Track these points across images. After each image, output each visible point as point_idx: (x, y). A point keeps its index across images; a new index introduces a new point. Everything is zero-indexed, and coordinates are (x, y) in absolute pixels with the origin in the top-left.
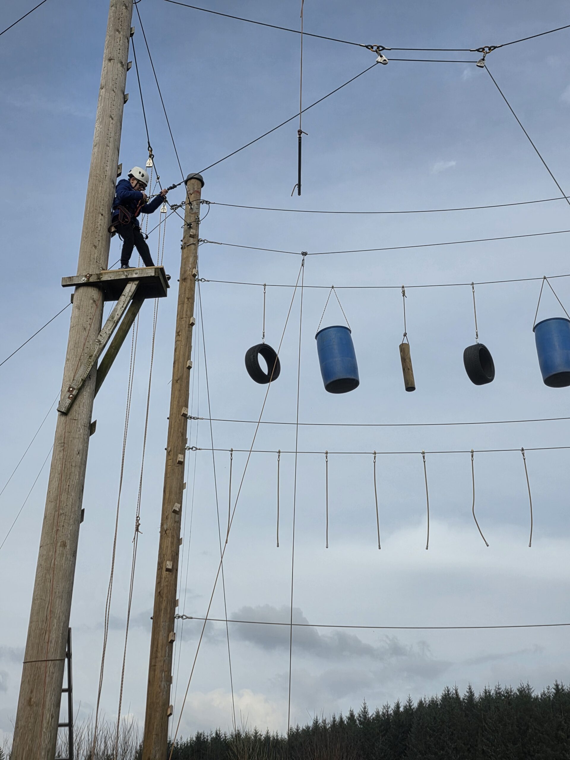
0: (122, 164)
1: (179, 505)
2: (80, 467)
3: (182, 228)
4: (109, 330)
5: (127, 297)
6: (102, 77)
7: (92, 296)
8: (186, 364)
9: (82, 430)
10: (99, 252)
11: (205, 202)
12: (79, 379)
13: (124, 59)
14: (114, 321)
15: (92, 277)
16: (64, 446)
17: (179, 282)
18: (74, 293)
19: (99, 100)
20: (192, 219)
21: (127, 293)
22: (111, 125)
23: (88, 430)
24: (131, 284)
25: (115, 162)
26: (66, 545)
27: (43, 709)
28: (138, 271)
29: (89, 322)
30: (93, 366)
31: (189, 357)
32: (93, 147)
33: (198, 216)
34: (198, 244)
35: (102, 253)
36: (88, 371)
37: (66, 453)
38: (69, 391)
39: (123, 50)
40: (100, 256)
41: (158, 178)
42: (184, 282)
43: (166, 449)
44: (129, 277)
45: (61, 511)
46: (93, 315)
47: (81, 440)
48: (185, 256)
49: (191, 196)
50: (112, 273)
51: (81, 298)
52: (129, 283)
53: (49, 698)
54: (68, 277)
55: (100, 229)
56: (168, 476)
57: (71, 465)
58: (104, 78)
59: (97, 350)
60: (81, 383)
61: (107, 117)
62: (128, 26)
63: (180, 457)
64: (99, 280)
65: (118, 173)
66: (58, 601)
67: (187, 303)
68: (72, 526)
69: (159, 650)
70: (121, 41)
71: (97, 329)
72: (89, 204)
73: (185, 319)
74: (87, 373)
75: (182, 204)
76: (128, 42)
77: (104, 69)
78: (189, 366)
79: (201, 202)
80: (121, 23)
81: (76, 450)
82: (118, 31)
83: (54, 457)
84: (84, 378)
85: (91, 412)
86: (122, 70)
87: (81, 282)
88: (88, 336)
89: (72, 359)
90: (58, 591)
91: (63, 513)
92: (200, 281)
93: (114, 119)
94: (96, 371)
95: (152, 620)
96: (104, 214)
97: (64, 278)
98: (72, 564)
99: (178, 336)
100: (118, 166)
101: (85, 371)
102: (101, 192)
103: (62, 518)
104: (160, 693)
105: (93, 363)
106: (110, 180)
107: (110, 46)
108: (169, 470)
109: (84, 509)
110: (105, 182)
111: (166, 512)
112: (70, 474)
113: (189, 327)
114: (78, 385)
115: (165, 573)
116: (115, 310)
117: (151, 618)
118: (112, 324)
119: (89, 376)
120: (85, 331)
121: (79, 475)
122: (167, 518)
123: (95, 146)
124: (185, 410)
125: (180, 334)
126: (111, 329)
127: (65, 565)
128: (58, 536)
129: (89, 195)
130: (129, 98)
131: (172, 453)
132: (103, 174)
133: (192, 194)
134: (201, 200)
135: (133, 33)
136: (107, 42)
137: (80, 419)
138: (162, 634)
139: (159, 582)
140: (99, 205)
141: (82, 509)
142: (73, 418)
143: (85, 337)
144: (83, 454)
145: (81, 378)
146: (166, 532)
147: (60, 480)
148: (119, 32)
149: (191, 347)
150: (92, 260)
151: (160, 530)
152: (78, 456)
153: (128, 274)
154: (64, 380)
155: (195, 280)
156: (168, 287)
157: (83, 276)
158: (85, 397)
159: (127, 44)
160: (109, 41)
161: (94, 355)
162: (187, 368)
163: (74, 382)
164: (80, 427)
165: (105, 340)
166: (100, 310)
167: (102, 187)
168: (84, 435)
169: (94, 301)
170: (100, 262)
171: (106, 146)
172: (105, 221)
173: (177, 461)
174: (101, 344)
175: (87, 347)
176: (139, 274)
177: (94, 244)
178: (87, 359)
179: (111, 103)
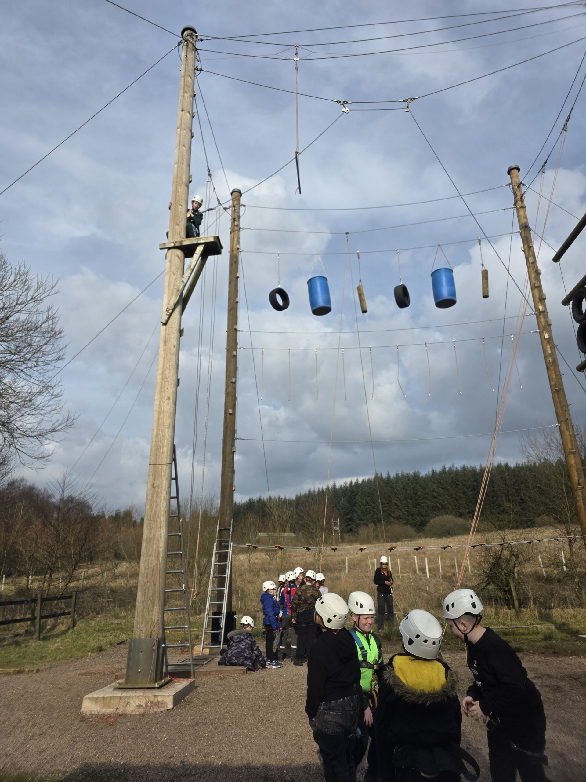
3: (230, 221)
5: (198, 255)
6: (178, 121)
7: (177, 254)
8: (235, 300)
9: (176, 333)
10: (181, 228)
13: (190, 110)
14: (191, 269)
15: (177, 243)
16: (165, 343)
18: (167, 253)
19: (176, 135)
20: (236, 215)
21: (198, 252)
22: (184, 151)
23: (179, 334)
24: (200, 247)
25: (188, 174)
26: (170, 399)
27: (161, 489)
29: (176, 270)
30: (180, 296)
31: (237, 296)
32: (174, 164)
33: (239, 214)
34: (240, 230)
37: (167, 346)
38: (167, 311)
39: (189, 104)
42: (232, 252)
43: (226, 349)
44: (199, 242)
45: (166, 380)
46: (179, 266)
47: (176, 339)
48: (232, 236)
49: (235, 202)
51: (171, 255)
53: (164, 483)
54: (163, 244)
55: (180, 214)
56: (228, 363)
57: (171, 354)
59: (182, 286)
60: (174, 306)
63: (234, 353)
64: (181, 245)
65: (190, 181)
67: (234, 263)
68: (173, 388)
69: (227, 457)
70: (189, 99)
71: (181, 274)
73: (233, 274)
74: (176, 300)
75: (230, 207)
79: (241, 206)
81: (173, 345)
82: (186, 92)
84: (175, 303)
85: (181, 322)
86: (190, 117)
87: (171, 246)
88: (177, 278)
89: (168, 292)
92: (241, 252)
93: (186, 147)
94: (183, 299)
97: (161, 244)
98: (174, 409)
99: (230, 284)
100: (190, 176)
102: (180, 192)
103: (167, 384)
104: (228, 479)
105: (180, 294)
106: (185, 185)
107: (182, 102)
108: (228, 360)
110: (182, 186)
111: (228, 383)
112: (170, 359)
113: (236, 279)
114: (172, 307)
115: (228, 416)
116: (191, 263)
117: (222, 440)
119: (179, 301)
120: (174, 275)
121: (175, 359)
122: (228, 386)
124: (236, 326)
126: (189, 274)
128: (165, 394)
130: (194, 135)
131: (229, 351)
133: (235, 200)
135: (196, 95)
137: (175, 327)
138: (228, 448)
139: (226, 421)
140: (179, 200)
142: (170, 326)
143: (174, 279)
144: (177, 348)
145: (173, 303)
146: (228, 394)
147: (164, 362)
149: (238, 290)
150: (176, 233)
151: (225, 393)
155: (239, 251)
156: (222, 249)
157: (172, 243)
158: (177, 313)
159: (192, 101)
160: (181, 99)
161: (180, 290)
162: (236, 302)
163: (170, 305)
164: (174, 332)
165: (186, 280)
166: (182, 263)
167: (181, 189)
168: (177, 336)
169: (179, 258)
170: (181, 234)
171: (182, 164)
172: (183, 209)
173: (232, 355)
174: (184, 283)
175: (176, 285)
176: (204, 240)
177: (177, 223)
178: (176, 292)
179: (184, 138)
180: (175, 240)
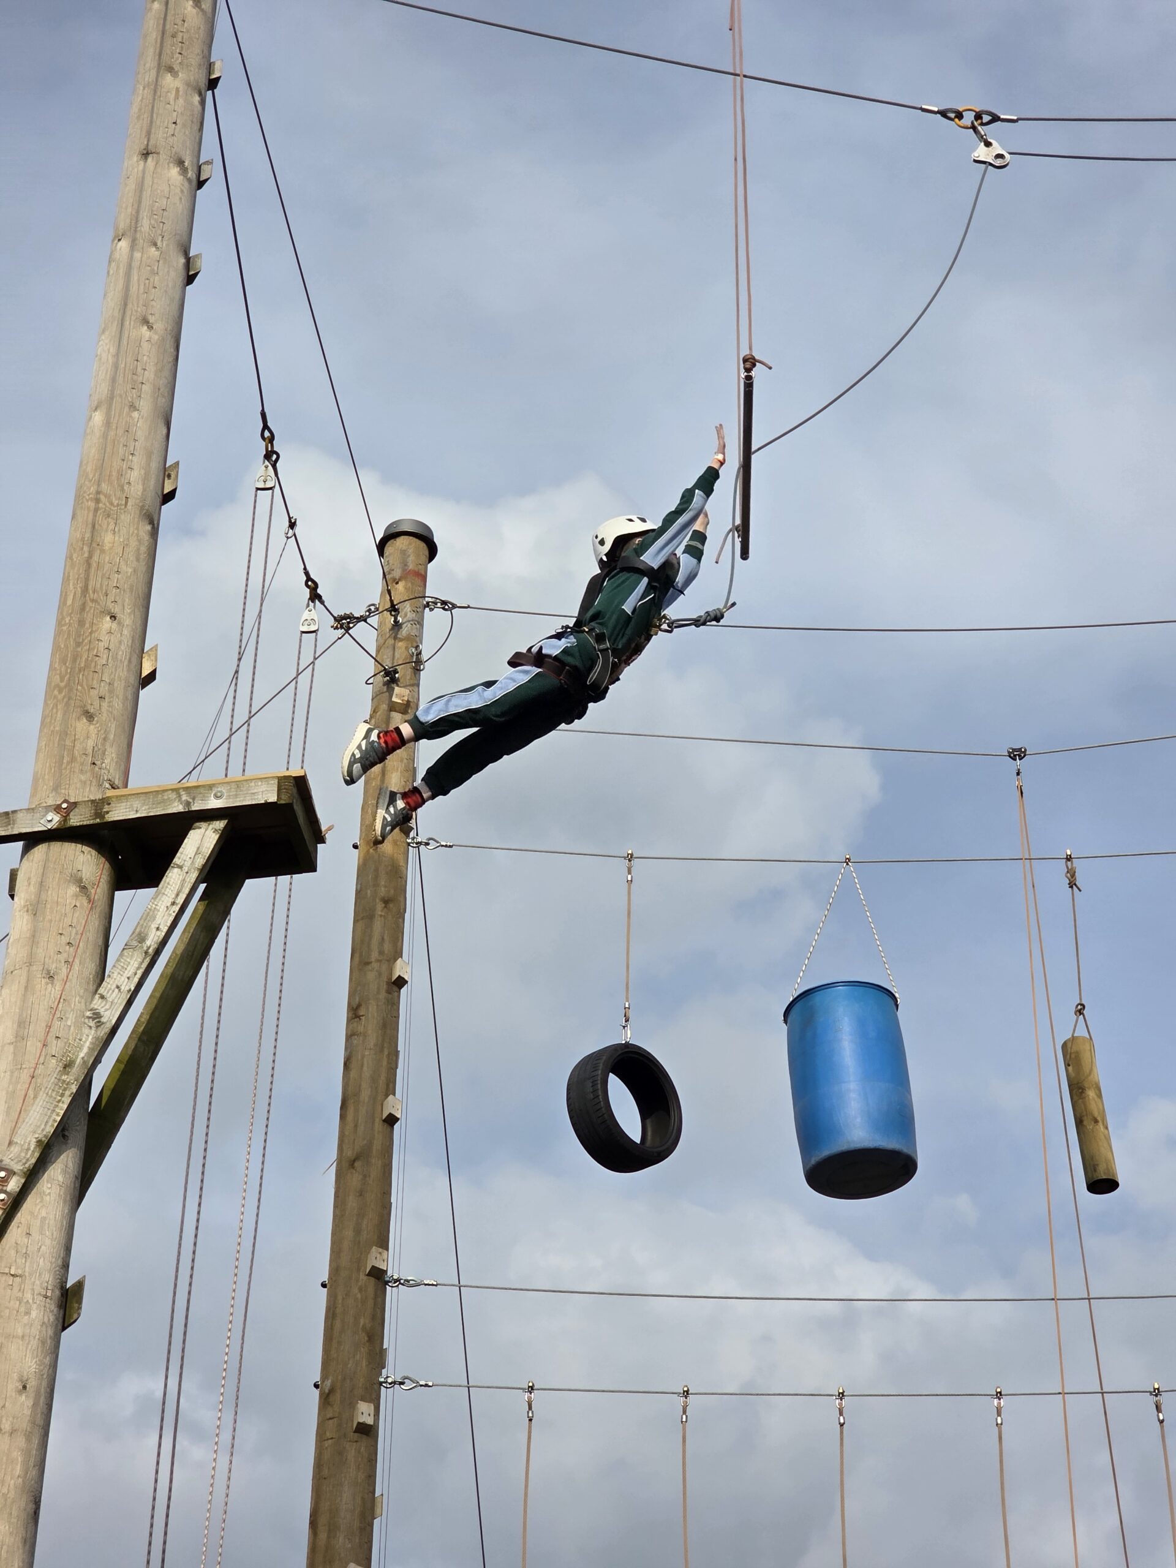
0: (177, 463)
2: (28, 1437)
3: (366, 683)
4: (128, 978)
5: (187, 873)
7: (75, 871)
8: (380, 1107)
9: (37, 1309)
10: (102, 732)
11: (439, 605)
12: (29, 1139)
13: (188, 153)
14: (145, 948)
15: (76, 810)
18: (18, 867)
19: (108, 272)
20: (400, 655)
21: (187, 860)
22: (145, 346)
23: (56, 1310)
24: (203, 830)
25: (157, 456)
29: (64, 956)
30: (75, 1098)
31: (391, 1085)
32: (89, 412)
33: (417, 647)
39: (184, 126)
40: (103, 745)
41: (292, 525)
42: (372, 852)
43: (316, 1386)
44: (194, 808)
46: (80, 932)
47: (34, 1343)
49: (398, 585)
50: (143, 797)
51: (38, 883)
52: (194, 829)
55: (104, 662)
56: (325, 1473)
58: (129, 208)
59: (88, 1044)
60: (37, 1155)
61: (132, 323)
62: (203, 57)
63: (364, 1413)
64: (98, 820)
65: (166, 491)
67: (381, 916)
70: (181, 101)
71: (91, 976)
72: (71, 586)
73: (375, 965)
74: (55, 1121)
75: (367, 613)
76: (203, 102)
77: (128, 181)
78: (390, 1116)
79: (427, 604)
80: (182, 47)
81: (15, 1376)
82: (170, 69)
84: (46, 1136)
85: (68, 1249)
86: (183, 185)
87: (42, 828)
88: (62, 1000)
92: (422, 847)
93: (154, 327)
94: (86, 1117)
96: (118, 615)
99: (354, 1018)
100: (166, 470)
101: (50, 1111)
102: (111, 548)
105: (74, 1088)
106: (140, 514)
107: (146, 117)
108: (326, 1455)
110: (125, 518)
113: (389, 992)
114: (24, 1161)
118: (140, 961)
119: (63, 1130)
120: (52, 984)
123: (96, 409)
124: (378, 1256)
125: (361, 1014)
126: (136, 974)
129: (71, 558)
130: (202, 270)
131: (337, 1397)
132: (118, 493)
133: (399, 580)
134: (427, 599)
135: (218, 79)
136: (136, 106)
137: (31, 1275)
140: (104, 588)
142: (7, 1270)
143: (51, 1003)
144: (37, 1394)
145: (37, 1136)
148: (175, 74)
149: (397, 1053)
150: (79, 758)
152: (24, 1397)
153: (194, 799)
155: (410, 843)
156: (322, 840)
157: (49, 808)
158: (47, 1196)
159: (200, 108)
160: (141, 101)
161: (79, 1061)
162: (385, 1121)
163: (12, 1149)
164: (31, 1301)
165: (116, 1010)
166: (97, 917)
167: (114, 533)
168: (42, 1326)
169: (83, 889)
170: (103, 763)
171: (130, 409)
172: (121, 634)
173: (352, 1426)
174: (103, 1023)
175: (57, 1037)
176: (229, 797)
177: (85, 709)
178: (55, 1076)
179: (148, 281)
180: (67, 798)
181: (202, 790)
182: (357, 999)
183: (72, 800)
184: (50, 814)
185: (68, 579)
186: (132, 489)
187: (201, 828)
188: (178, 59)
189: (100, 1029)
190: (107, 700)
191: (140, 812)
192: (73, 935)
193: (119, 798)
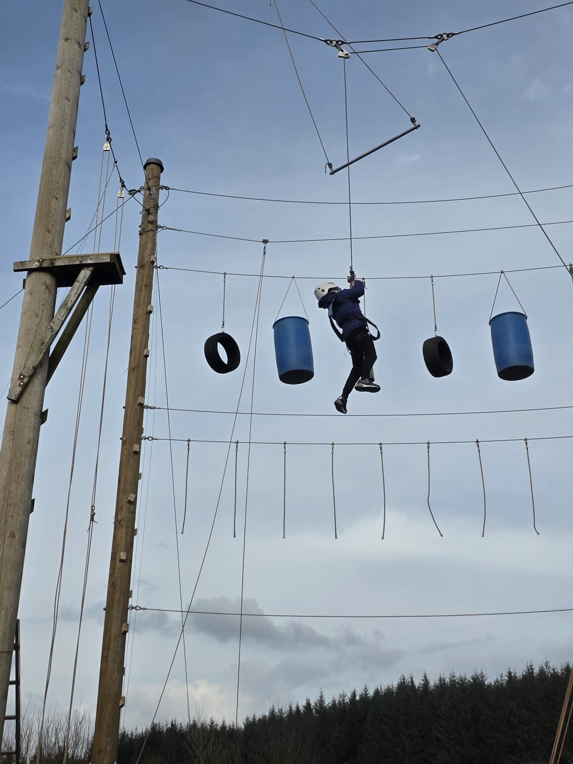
0: (77, 147)
1: (134, 496)
2: (31, 457)
3: (140, 213)
4: (62, 317)
5: (81, 284)
6: (58, 57)
7: (44, 281)
8: (142, 352)
9: (33, 418)
11: (164, 188)
12: (30, 366)
14: (67, 307)
16: (13, 435)
17: (136, 269)
18: (26, 278)
19: (54, 80)
20: (151, 205)
21: (81, 279)
22: (67, 107)
23: (39, 419)
24: (86, 270)
25: (70, 144)
26: (15, 535)
28: (93, 257)
29: (41, 308)
30: (45, 354)
31: (147, 345)
32: (47, 128)
33: (157, 202)
34: (157, 230)
35: (56, 237)
36: (39, 359)
37: (16, 442)
38: (20, 378)
39: (80, 30)
40: (53, 241)
41: (116, 162)
42: (141, 269)
43: (121, 439)
44: (83, 263)
45: (10, 501)
46: (46, 301)
47: (32, 429)
48: (143, 242)
49: (150, 181)
50: (66, 259)
51: (33, 284)
52: (83, 269)
54: (20, 262)
55: (54, 213)
56: (123, 466)
57: (21, 455)
58: (60, 58)
59: (49, 337)
60: (33, 371)
61: (62, 99)
62: (86, 5)
63: (136, 447)
64: (52, 266)
65: (74, 156)
66: (6, 592)
67: (144, 291)
68: (21, 516)
69: (112, 641)
70: (79, 21)
71: (50, 315)
72: (42, 187)
73: (142, 306)
74: (38, 361)
75: (140, 189)
76: (86, 22)
77: (61, 49)
78: (146, 355)
79: (160, 188)
81: (26, 439)
83: (3, 445)
84: (35, 365)
85: (43, 400)
86: (79, 51)
87: (34, 267)
88: (40, 323)
89: (23, 346)
90: (6, 582)
91: (12, 503)
92: (158, 268)
94: (48, 359)
95: (105, 611)
96: (58, 198)
97: (16, 262)
98: (21, 555)
99: (134, 324)
100: (74, 149)
101: (37, 358)
102: (56, 175)
103: (11, 508)
104: (112, 684)
105: (44, 351)
106: (65, 164)
107: (67, 26)
108: (124, 460)
109: (34, 500)
110: (60, 165)
111: (121, 503)
112: (20, 464)
113: (146, 315)
114: (29, 373)
115: (118, 564)
116: (69, 296)
117: (104, 609)
118: (65, 311)
119: (41, 363)
120: (37, 317)
121: (29, 465)
122: (121, 509)
123: (50, 128)
124: (141, 399)
125: (137, 322)
126: (64, 315)
127: (13, 555)
128: (6, 527)
129: (43, 177)
130: (86, 80)
131: (127, 443)
132: (58, 157)
133: (151, 178)
134: (160, 186)
135: (91, 13)
136: (63, 21)
137: (31, 408)
138: (115, 625)
139: (113, 572)
140: (53, 188)
141: (32, 499)
142: (23, 406)
143: (37, 323)
144: (33, 444)
145: (33, 365)
146: (120, 522)
147: (10, 469)
148: (76, 11)
149: (148, 335)
151: (114, 521)
152: (29, 445)
153: (83, 260)
154: (14, 367)
155: (154, 267)
156: (125, 274)
157: (36, 261)
158: (36, 384)
159: (85, 24)
160: (65, 20)
161: (46, 342)
162: (144, 357)
163: (25, 369)
164: (31, 416)
165: (58, 327)
166: (52, 296)
167: (57, 170)
168: (35, 423)
169: (47, 287)
170: (53, 247)
171: (62, 128)
172: (59, 205)
173: (132, 451)
174: (53, 331)
175: (39, 334)
176: (94, 260)
177: (48, 228)
178: (39, 346)
179: (67, 84)
180: (42, 258)
181: (85, 257)
182: (136, 318)
183: (43, 258)
184: (36, 263)
185: (42, 186)
186: (63, 155)
187: (85, 269)
188: (77, 6)
189: (53, 332)
190: (54, 225)
191: (65, 263)
192: (44, 302)
193: (59, 258)
